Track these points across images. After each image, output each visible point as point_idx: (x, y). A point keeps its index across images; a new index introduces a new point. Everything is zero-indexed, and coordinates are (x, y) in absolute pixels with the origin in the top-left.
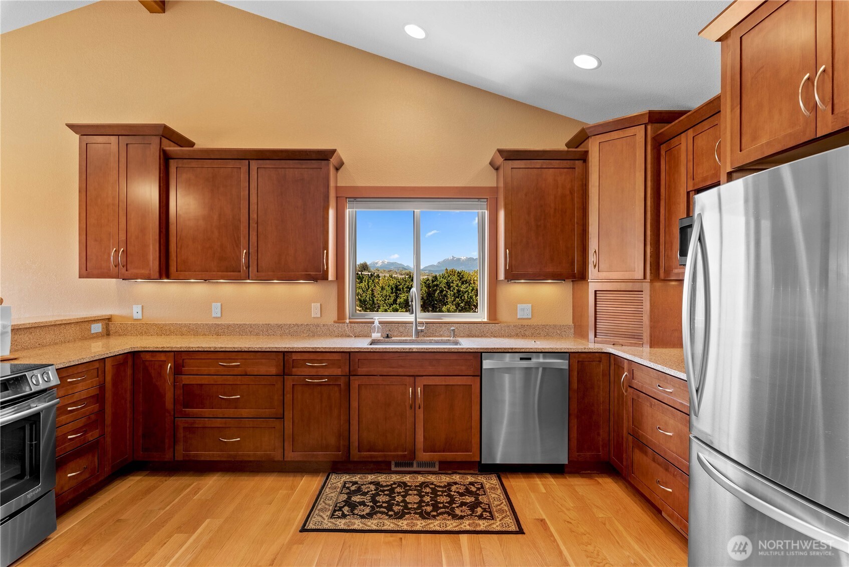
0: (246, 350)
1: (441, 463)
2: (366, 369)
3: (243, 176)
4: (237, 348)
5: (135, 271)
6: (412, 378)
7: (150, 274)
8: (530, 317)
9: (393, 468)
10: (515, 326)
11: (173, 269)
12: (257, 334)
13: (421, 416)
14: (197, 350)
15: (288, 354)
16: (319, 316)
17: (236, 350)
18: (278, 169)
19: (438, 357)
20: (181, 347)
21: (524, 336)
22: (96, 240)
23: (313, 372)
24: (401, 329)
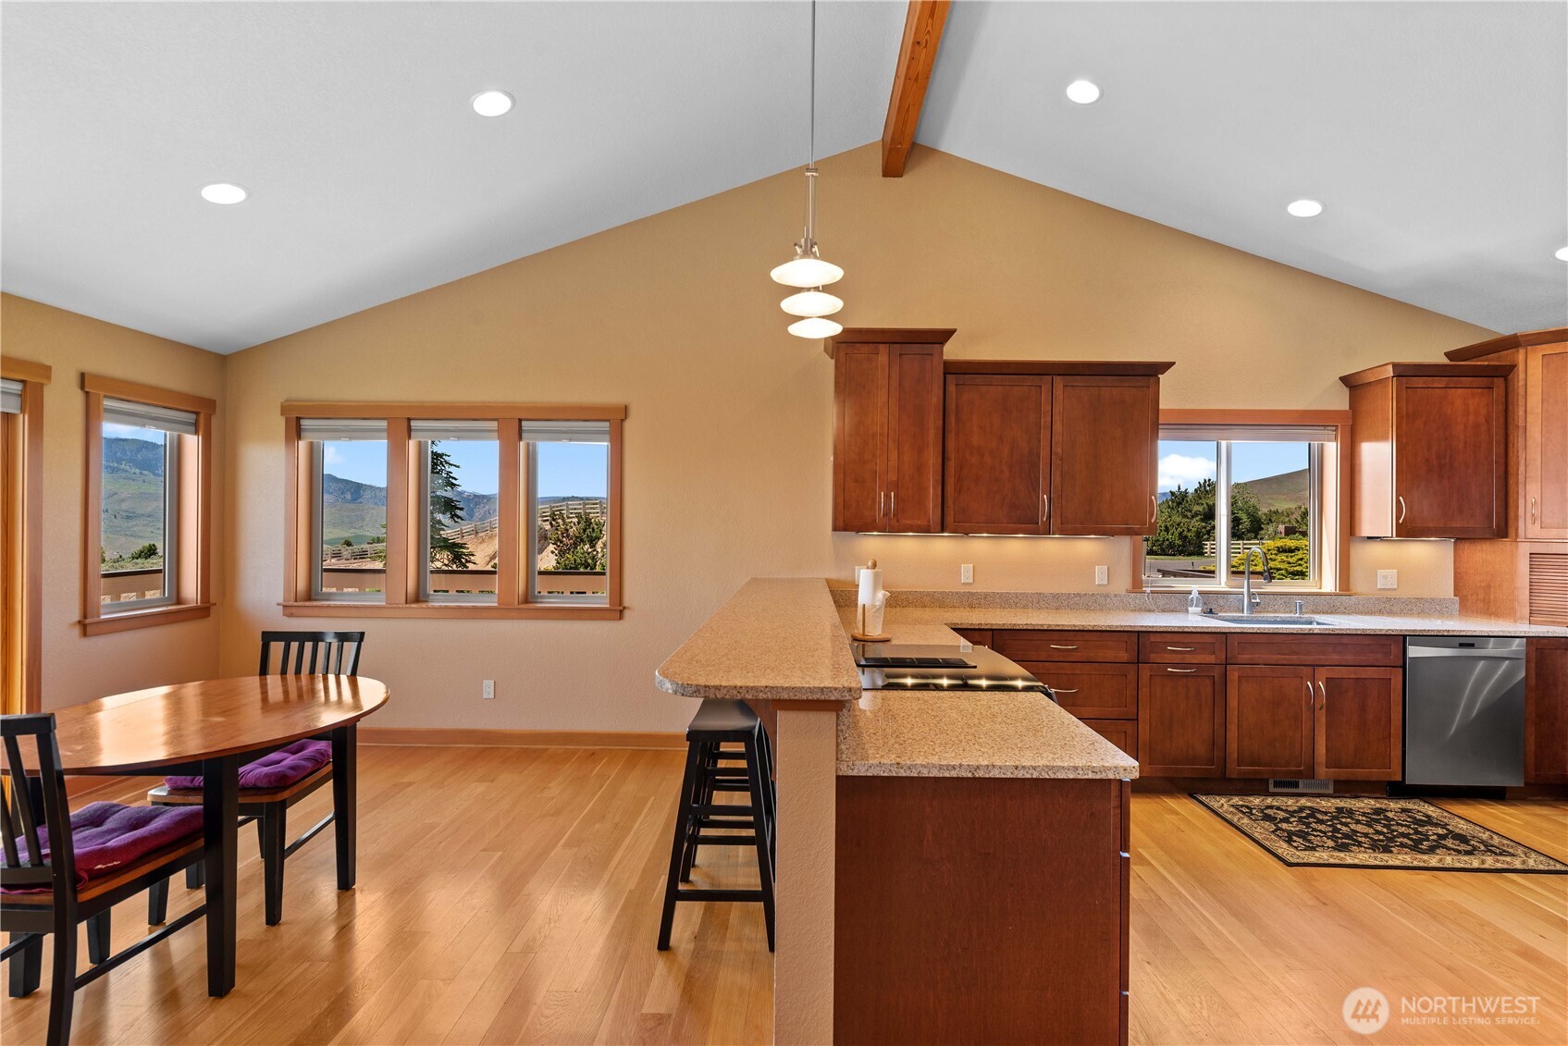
0: (1090, 628)
1: (1336, 782)
2: (1248, 656)
3: (1045, 397)
4: (1077, 626)
5: (908, 522)
6: (1310, 669)
7: (929, 526)
8: (1395, 587)
9: (1272, 789)
10: (1378, 599)
11: (950, 519)
12: (1025, 607)
13: (1323, 720)
14: (1025, 627)
15: (1144, 635)
16: (1106, 583)
17: (1077, 628)
18: (1091, 388)
19: (1345, 640)
20: (1004, 625)
21: (1391, 613)
22: (857, 481)
23: (1177, 659)
24: (1221, 602)
